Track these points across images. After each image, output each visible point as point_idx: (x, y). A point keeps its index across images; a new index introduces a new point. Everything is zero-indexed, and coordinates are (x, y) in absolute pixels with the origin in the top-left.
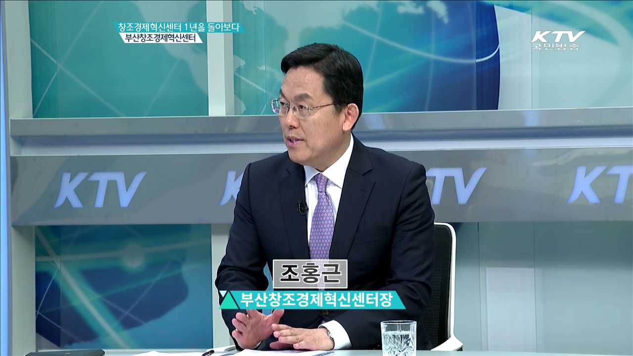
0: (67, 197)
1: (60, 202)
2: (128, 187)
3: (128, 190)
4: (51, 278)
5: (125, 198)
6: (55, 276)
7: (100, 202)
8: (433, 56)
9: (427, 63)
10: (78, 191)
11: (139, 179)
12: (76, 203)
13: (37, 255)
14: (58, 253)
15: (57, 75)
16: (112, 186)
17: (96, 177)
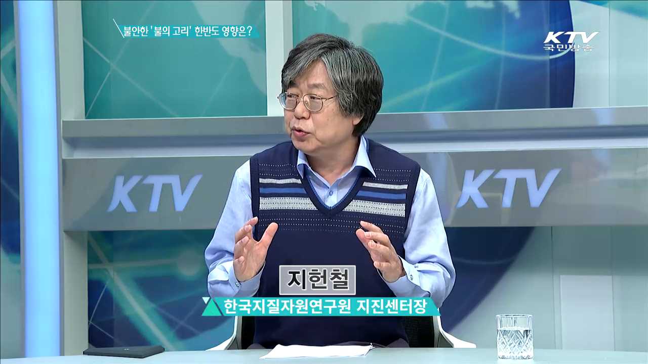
0: (120, 202)
1: (113, 206)
2: (183, 190)
3: (184, 194)
4: (104, 287)
5: (181, 202)
6: (108, 284)
7: (154, 206)
8: (503, 53)
9: (497, 60)
10: (131, 195)
11: (195, 182)
12: (129, 207)
13: (89, 263)
14: (111, 261)
15: (110, 75)
16: (167, 189)
17: (151, 180)
